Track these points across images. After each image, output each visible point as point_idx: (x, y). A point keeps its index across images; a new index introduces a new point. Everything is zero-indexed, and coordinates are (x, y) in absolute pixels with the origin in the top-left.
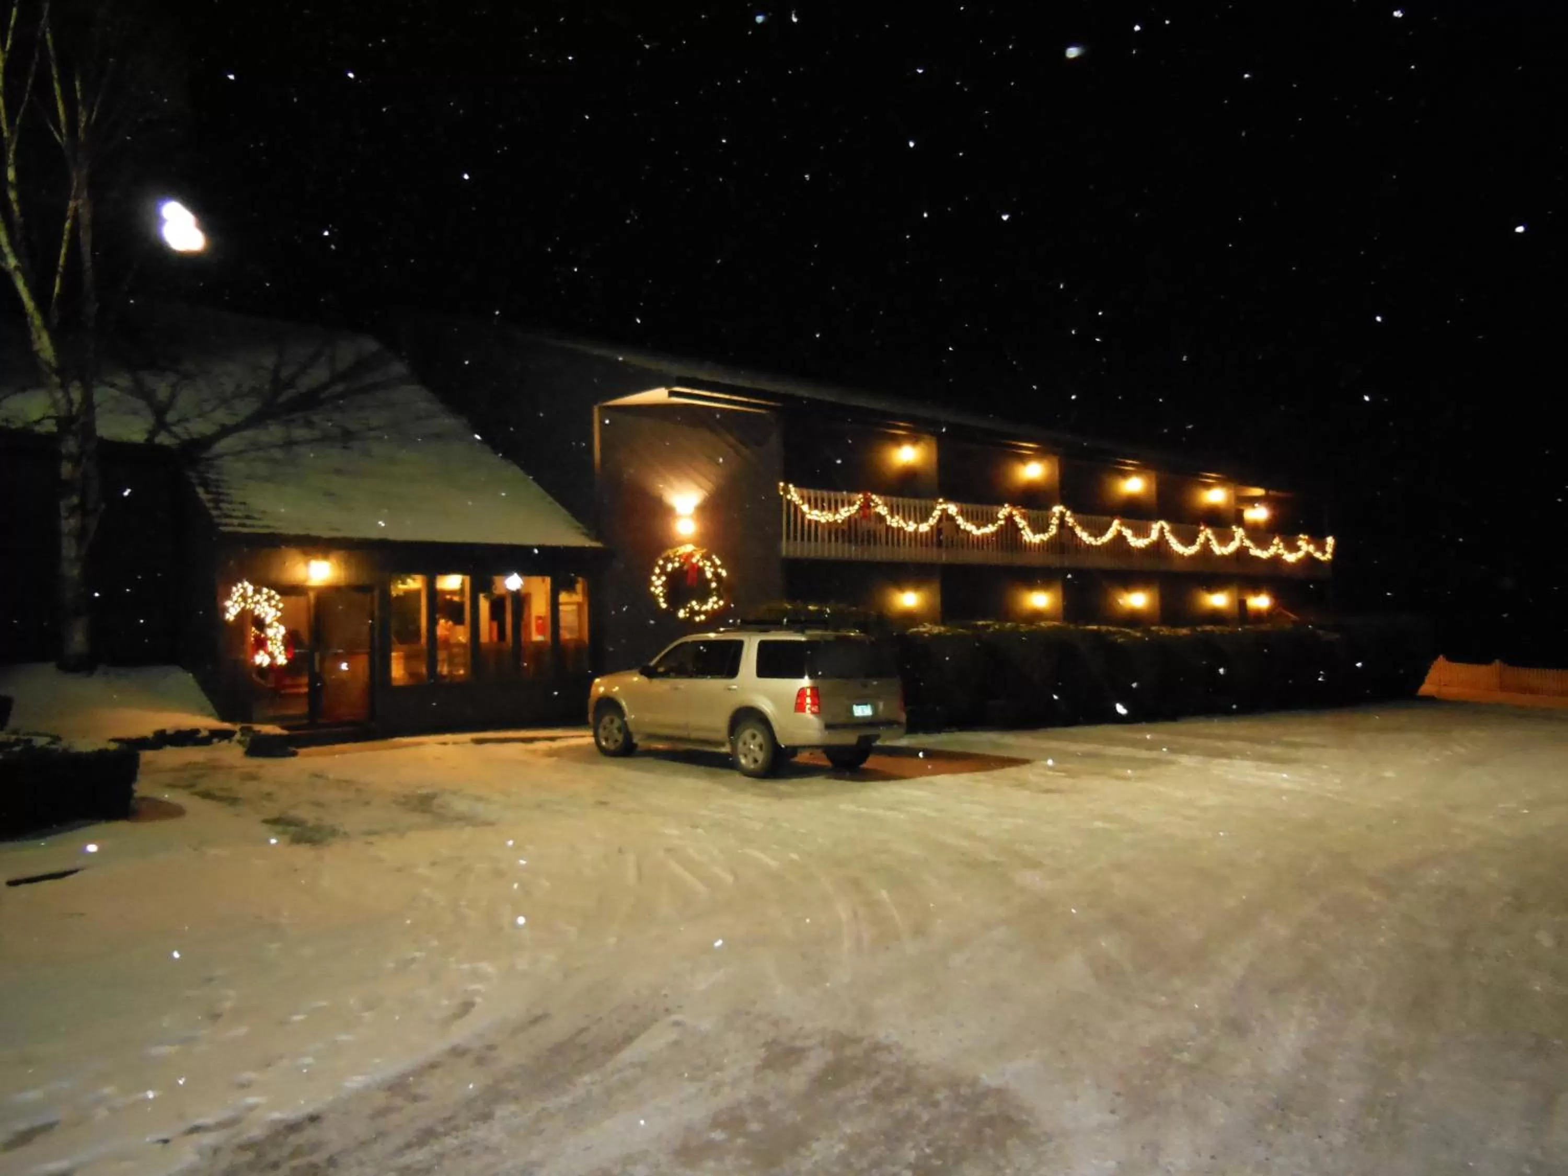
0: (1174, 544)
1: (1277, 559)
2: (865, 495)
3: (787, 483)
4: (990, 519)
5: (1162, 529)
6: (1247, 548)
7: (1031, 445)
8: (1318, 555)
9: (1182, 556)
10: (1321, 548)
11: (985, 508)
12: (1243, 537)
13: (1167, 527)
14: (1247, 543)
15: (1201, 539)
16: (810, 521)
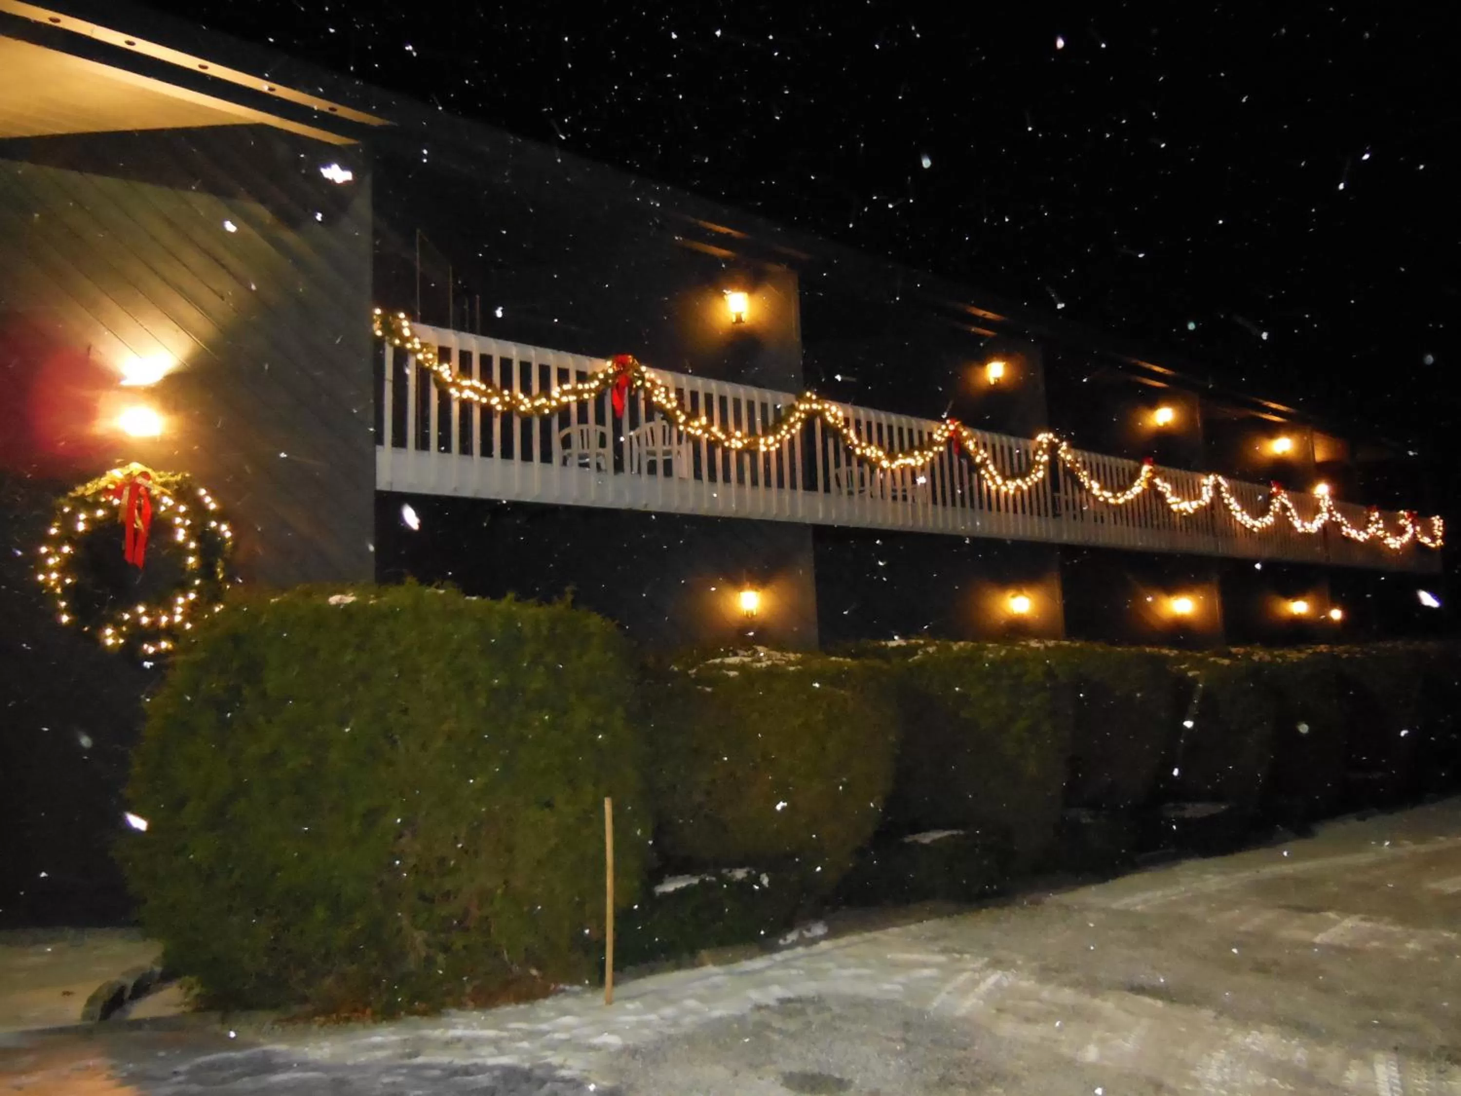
0: (1236, 511)
1: (1375, 543)
2: (622, 365)
3: (391, 309)
4: (916, 442)
5: (1217, 487)
6: (1338, 525)
7: (990, 315)
8: (1426, 540)
9: (1249, 531)
10: (1428, 530)
11: (916, 423)
12: (1332, 508)
13: (1224, 484)
14: (1338, 517)
15: (1276, 505)
16: (466, 406)
